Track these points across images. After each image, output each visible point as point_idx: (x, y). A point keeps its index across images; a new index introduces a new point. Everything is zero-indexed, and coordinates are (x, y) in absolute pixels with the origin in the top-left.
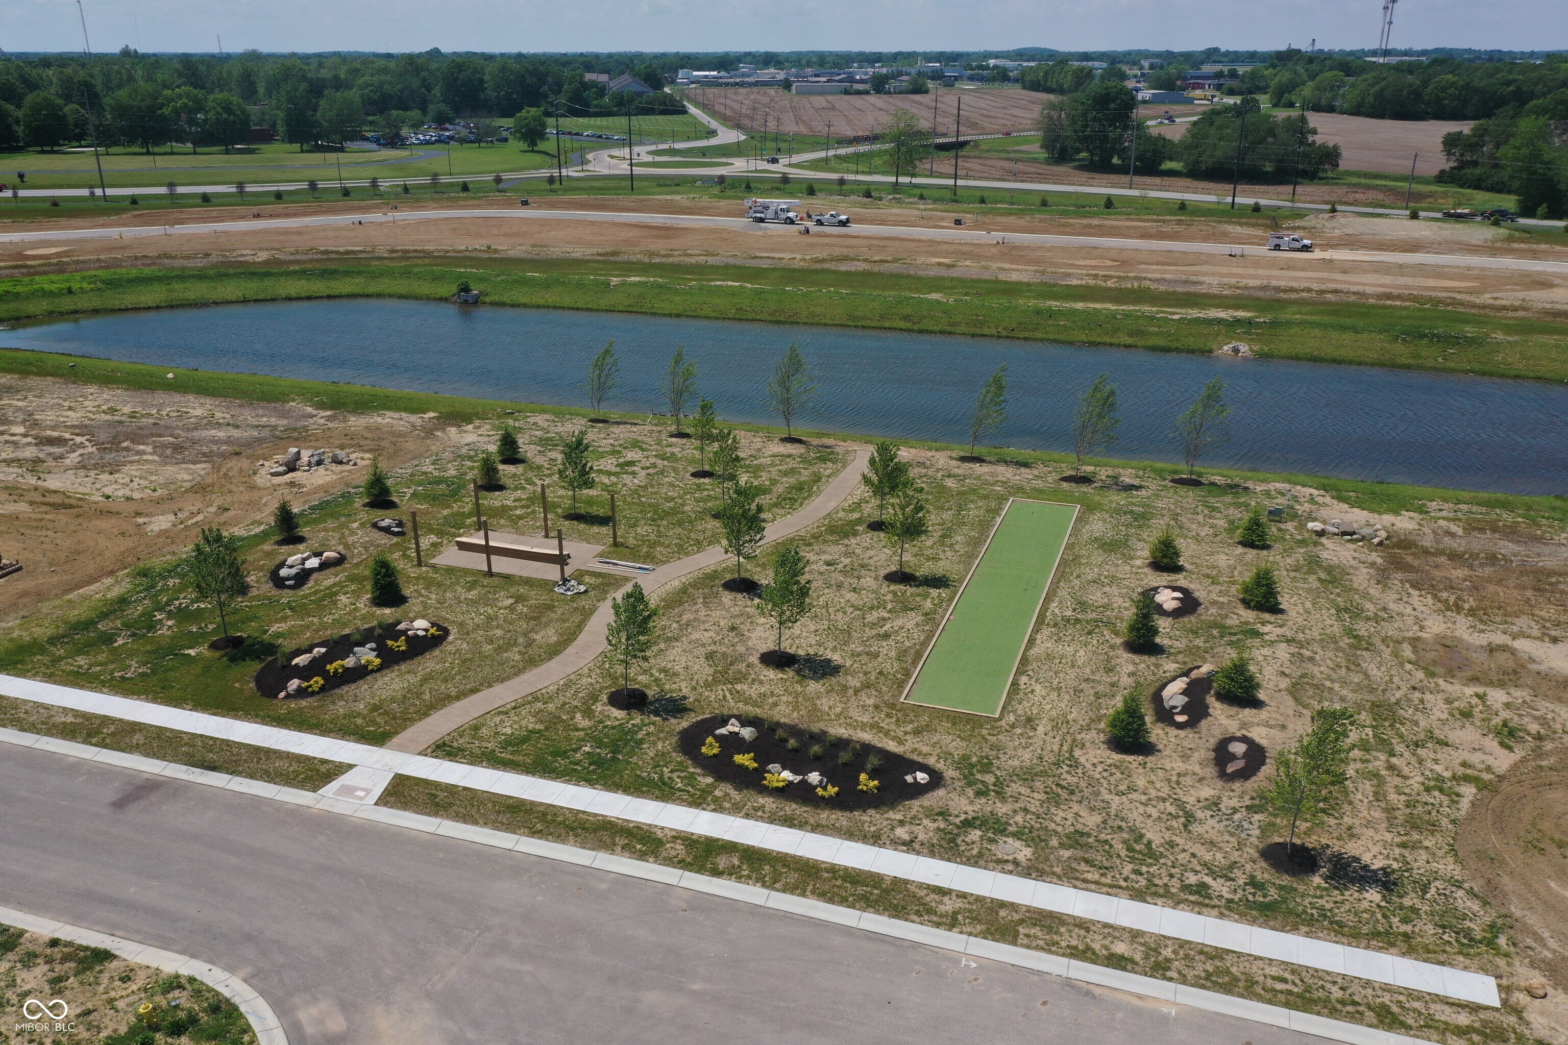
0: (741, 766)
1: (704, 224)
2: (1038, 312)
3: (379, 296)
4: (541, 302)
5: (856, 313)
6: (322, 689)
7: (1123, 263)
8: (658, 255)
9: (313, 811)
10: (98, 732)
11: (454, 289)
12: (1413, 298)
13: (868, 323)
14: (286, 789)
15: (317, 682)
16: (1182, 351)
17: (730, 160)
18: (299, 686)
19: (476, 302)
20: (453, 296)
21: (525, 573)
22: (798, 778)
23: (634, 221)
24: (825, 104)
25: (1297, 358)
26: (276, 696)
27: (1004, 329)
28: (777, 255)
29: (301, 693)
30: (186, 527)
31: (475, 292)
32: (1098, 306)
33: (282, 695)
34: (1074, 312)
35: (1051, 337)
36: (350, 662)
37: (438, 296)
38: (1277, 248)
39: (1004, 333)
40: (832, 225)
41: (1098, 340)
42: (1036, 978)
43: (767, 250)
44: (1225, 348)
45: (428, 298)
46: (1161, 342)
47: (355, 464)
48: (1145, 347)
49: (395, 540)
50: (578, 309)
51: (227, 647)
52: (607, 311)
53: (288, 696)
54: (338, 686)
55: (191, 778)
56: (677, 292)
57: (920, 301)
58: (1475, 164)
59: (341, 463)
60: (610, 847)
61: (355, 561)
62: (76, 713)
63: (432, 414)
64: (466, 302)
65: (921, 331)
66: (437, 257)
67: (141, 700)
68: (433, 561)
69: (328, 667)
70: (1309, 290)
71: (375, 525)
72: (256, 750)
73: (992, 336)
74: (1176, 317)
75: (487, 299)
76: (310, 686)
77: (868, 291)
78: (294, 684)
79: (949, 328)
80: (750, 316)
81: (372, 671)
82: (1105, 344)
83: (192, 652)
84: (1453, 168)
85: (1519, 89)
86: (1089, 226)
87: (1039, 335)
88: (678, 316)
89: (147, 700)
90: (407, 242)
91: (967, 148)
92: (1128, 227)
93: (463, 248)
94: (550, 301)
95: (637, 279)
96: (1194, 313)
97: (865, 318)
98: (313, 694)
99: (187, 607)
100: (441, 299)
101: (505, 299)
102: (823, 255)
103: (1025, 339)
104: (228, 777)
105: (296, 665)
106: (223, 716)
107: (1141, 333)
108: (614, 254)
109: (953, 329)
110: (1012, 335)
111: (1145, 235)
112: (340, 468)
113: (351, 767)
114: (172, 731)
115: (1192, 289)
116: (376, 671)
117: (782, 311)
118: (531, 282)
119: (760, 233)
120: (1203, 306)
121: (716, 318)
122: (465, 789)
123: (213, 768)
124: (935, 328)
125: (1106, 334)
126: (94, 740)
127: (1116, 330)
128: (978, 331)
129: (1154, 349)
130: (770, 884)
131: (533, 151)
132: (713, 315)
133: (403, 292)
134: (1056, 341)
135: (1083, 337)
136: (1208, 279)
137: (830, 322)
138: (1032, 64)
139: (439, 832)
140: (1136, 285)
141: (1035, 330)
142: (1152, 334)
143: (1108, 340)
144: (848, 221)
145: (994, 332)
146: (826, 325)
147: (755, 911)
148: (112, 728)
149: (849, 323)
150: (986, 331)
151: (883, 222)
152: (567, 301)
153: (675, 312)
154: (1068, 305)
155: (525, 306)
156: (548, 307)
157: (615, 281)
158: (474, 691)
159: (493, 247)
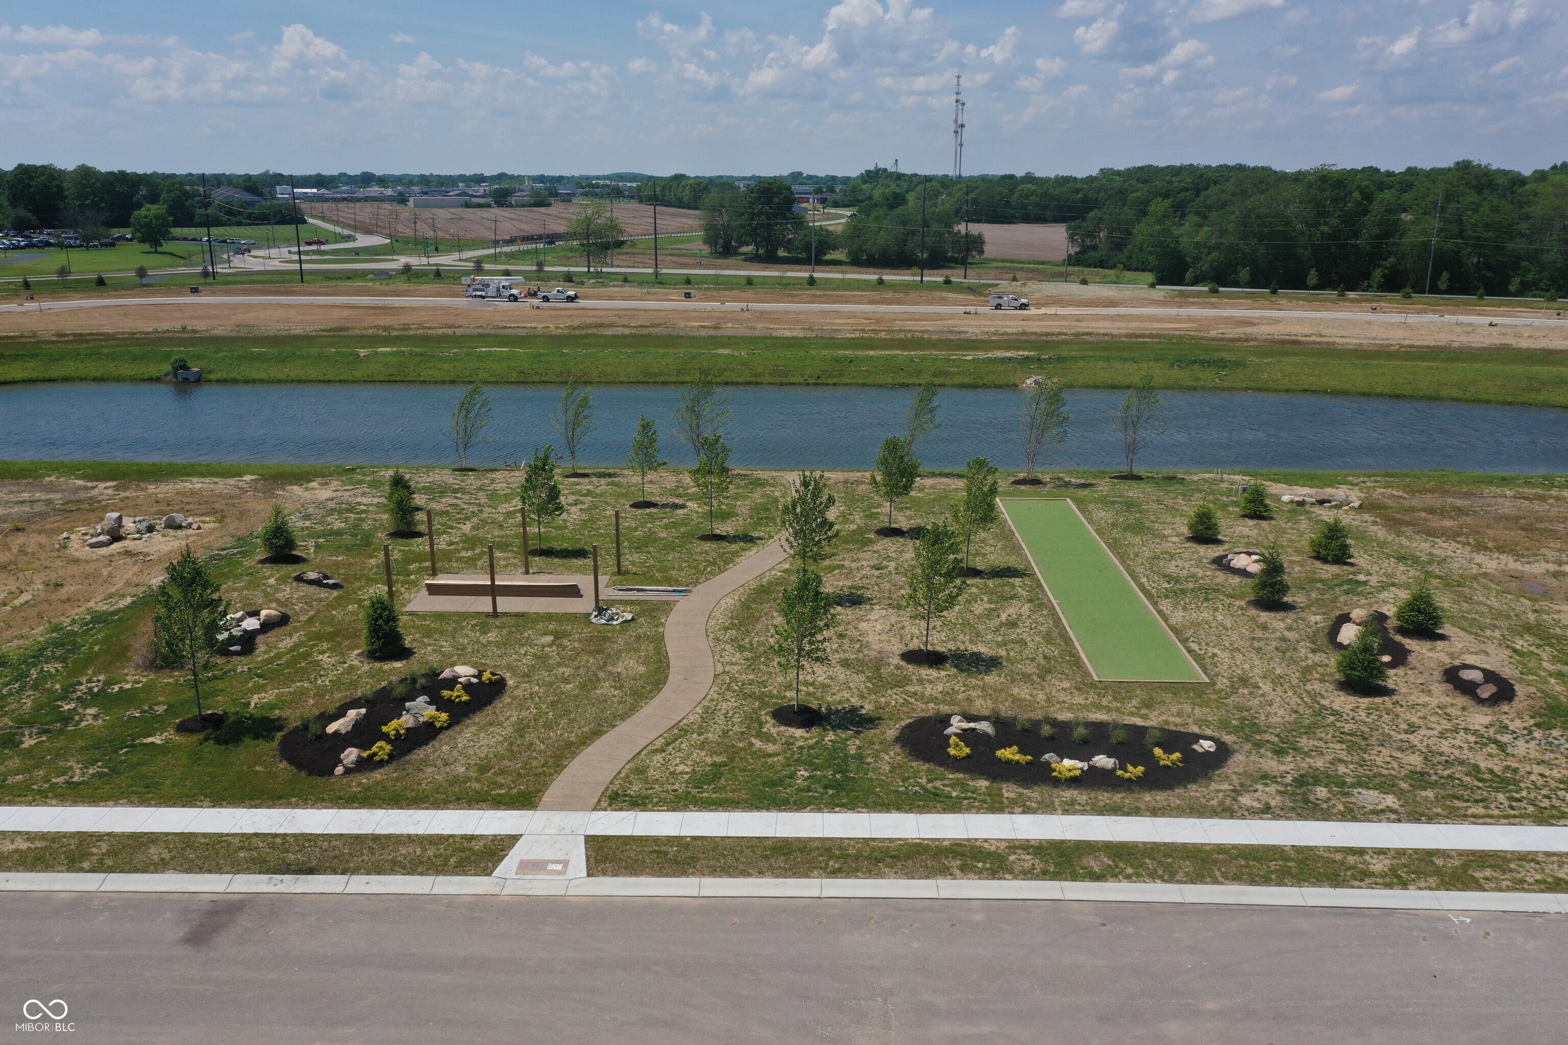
0: (1009, 762)
1: (422, 304)
2: (837, 360)
3: (66, 380)
4: (281, 376)
5: (651, 370)
6: (392, 757)
7: (878, 321)
8: (394, 329)
9: (502, 898)
10: (85, 855)
11: (167, 368)
12: (1157, 336)
13: (667, 378)
14: (440, 878)
15: (381, 748)
16: (989, 387)
17: (395, 257)
18: (359, 756)
19: (199, 380)
20: (166, 375)
21: (542, 610)
22: (1085, 766)
23: (338, 303)
24: (450, 216)
25: (1095, 387)
26: (331, 773)
27: (811, 377)
28: (529, 325)
29: (363, 765)
30: (14, 608)
31: (196, 369)
32: (887, 352)
33: (339, 770)
34: (871, 358)
35: (860, 381)
36: (406, 721)
37: (146, 377)
38: (998, 307)
39: (811, 381)
40: (559, 300)
41: (906, 381)
42: (1539, 920)
43: (516, 322)
44: (1028, 381)
45: (132, 380)
46: (966, 380)
47: (199, 528)
48: (954, 386)
49: (335, 593)
50: (329, 381)
51: (203, 728)
52: (365, 381)
53: (348, 771)
54: (409, 751)
55: (281, 888)
56: (441, 359)
57: (714, 355)
58: (1095, 248)
59: (180, 527)
60: (944, 872)
61: (303, 618)
62: (29, 836)
63: (248, 478)
64: (186, 380)
65: (726, 383)
66: (124, 339)
67: (123, 805)
68: (407, 609)
69: (385, 729)
70: (1065, 334)
71: (299, 579)
72: (358, 839)
73: (801, 384)
74: (970, 358)
75: (212, 377)
76: (375, 754)
77: (652, 350)
78: (351, 755)
79: (754, 379)
80: (537, 379)
81: (442, 729)
82: (914, 385)
83: (157, 740)
84: (1077, 253)
85: (1085, 196)
86: (815, 296)
87: (846, 380)
88: (453, 382)
89: (131, 803)
90: (72, 326)
91: (625, 246)
92: (854, 296)
93: (150, 330)
94: (293, 375)
95: (388, 349)
96: (982, 355)
97: (661, 374)
98: (381, 764)
99: (102, 690)
100: (151, 380)
101: (234, 375)
102: (576, 323)
103: (835, 384)
104: (344, 878)
105: (336, 733)
106: (269, 807)
107: (945, 374)
108: (341, 329)
109: (758, 380)
110: (819, 381)
111: (871, 302)
112: (179, 533)
113: (515, 839)
114: (205, 835)
115: (962, 336)
116: (446, 728)
117: (569, 372)
118: (259, 358)
119: (491, 309)
120: (986, 350)
121: (497, 383)
122: (694, 838)
123: (311, 871)
124: (740, 380)
125: (911, 376)
126: (86, 865)
127: (919, 372)
128: (784, 380)
129: (962, 386)
130: (1170, 877)
131: (156, 252)
132: (492, 379)
133: (98, 374)
134: (865, 385)
135: (889, 380)
136: (970, 330)
137: (626, 380)
138: (634, 185)
139: (704, 893)
140: (909, 335)
141: (840, 376)
142: (954, 373)
143: (912, 381)
144: (576, 297)
145: (802, 380)
146: (622, 383)
147: (1180, 909)
148: (104, 847)
149: (645, 379)
150: (792, 380)
151: (610, 298)
152: (313, 373)
153: (447, 378)
154: (860, 353)
155: (262, 381)
156: (292, 381)
157: (363, 352)
158: (597, 733)
159: (189, 328)
